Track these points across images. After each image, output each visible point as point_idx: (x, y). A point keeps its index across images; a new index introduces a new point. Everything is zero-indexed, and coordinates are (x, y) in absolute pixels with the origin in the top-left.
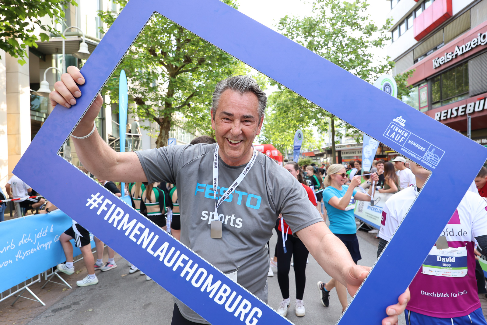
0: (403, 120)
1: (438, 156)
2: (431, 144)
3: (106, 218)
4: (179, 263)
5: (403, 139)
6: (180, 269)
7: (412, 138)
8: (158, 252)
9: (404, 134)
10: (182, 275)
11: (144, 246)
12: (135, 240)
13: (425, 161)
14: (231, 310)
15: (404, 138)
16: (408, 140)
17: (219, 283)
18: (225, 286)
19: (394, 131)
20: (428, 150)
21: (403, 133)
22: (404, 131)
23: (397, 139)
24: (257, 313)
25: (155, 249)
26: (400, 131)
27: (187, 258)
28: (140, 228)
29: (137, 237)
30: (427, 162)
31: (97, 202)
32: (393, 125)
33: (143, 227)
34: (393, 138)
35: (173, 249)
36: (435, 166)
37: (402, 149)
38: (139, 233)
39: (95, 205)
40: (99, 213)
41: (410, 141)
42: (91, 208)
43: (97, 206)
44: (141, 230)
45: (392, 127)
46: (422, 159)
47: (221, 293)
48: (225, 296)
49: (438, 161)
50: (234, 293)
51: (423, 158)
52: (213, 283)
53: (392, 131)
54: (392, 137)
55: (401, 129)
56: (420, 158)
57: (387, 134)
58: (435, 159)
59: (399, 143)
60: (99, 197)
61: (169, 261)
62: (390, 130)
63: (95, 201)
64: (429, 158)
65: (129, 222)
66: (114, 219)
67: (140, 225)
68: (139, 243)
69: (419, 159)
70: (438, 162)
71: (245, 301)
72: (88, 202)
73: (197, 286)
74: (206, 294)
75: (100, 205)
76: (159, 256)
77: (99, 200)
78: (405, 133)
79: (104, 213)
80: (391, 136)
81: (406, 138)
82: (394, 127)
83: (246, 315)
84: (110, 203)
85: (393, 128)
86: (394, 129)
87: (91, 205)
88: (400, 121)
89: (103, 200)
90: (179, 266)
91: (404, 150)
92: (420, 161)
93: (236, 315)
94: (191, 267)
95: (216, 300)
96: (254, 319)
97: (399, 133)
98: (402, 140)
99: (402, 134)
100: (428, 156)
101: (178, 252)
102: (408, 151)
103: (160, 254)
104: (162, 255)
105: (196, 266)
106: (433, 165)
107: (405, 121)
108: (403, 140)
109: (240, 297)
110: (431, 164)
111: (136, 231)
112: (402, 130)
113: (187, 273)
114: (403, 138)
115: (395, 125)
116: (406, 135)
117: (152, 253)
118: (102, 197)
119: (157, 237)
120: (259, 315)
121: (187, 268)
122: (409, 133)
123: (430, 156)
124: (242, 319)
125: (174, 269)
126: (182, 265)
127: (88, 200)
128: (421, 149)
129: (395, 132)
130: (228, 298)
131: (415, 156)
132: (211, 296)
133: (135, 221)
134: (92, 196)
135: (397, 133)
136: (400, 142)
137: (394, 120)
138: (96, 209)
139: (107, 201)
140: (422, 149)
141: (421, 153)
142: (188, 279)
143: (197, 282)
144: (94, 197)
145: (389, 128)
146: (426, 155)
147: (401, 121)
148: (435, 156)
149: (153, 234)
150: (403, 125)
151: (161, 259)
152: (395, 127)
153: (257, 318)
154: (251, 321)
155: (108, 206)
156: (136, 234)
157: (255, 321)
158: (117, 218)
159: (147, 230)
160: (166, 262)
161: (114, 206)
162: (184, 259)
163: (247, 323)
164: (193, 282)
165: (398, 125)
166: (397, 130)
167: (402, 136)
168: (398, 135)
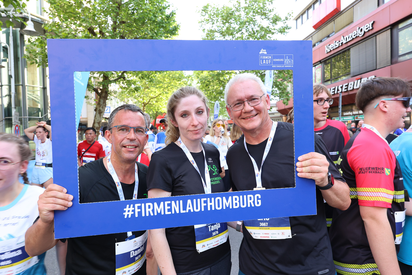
2: (285, 55)
3: (143, 215)
4: (203, 205)
6: (206, 207)
7: (274, 57)
8: (188, 209)
9: (269, 58)
10: (209, 209)
11: (178, 212)
12: (170, 213)
14: (245, 206)
17: (230, 198)
18: (234, 197)
20: (285, 59)
23: (267, 63)
24: (258, 197)
25: (185, 208)
26: (266, 58)
27: (205, 199)
28: (168, 204)
29: (170, 210)
31: (131, 211)
33: (169, 202)
35: (195, 200)
37: (273, 66)
38: (169, 207)
39: (131, 213)
40: (137, 216)
41: (274, 60)
42: (130, 217)
43: (133, 213)
44: (170, 205)
46: (285, 66)
47: (234, 202)
48: (237, 202)
50: (241, 197)
52: (227, 200)
53: (263, 60)
55: (266, 56)
57: (261, 63)
58: (290, 62)
59: (270, 64)
60: (129, 207)
61: (197, 208)
62: (261, 60)
63: (129, 211)
64: (287, 63)
65: (159, 206)
66: (149, 211)
67: (166, 203)
68: (173, 212)
69: (283, 66)
70: (293, 62)
71: (249, 196)
73: (220, 208)
74: (228, 208)
75: (134, 211)
76: (190, 210)
77: (132, 208)
78: (269, 57)
79: (140, 213)
81: (271, 59)
83: (254, 202)
84: (140, 205)
85: (262, 58)
87: (128, 215)
89: (134, 207)
90: (204, 206)
91: (274, 66)
93: (249, 206)
94: (211, 202)
95: (235, 207)
96: (259, 201)
98: (270, 62)
100: (286, 62)
101: (199, 200)
102: (276, 65)
103: (189, 208)
104: (191, 208)
105: (213, 199)
106: (291, 65)
107: (265, 50)
109: (245, 196)
111: (167, 208)
113: (211, 206)
114: (270, 60)
115: (262, 56)
116: (270, 57)
117: (185, 212)
118: (132, 205)
119: (181, 202)
120: (260, 197)
121: (209, 204)
122: (271, 56)
123: (287, 61)
124: (253, 206)
125: (203, 210)
126: (205, 204)
127: (124, 214)
128: (281, 60)
129: (264, 59)
130: (239, 201)
131: (281, 66)
132: (231, 207)
133: (162, 203)
134: (125, 209)
135: (265, 59)
137: (260, 53)
138: (133, 215)
139: (136, 205)
140: (282, 60)
141: (282, 63)
142: (213, 209)
143: (219, 206)
144: (127, 209)
147: (264, 52)
148: (290, 60)
149: (177, 202)
150: (266, 53)
151: (192, 211)
153: (259, 199)
154: (258, 203)
155: (140, 208)
156: (168, 209)
157: (260, 201)
158: (151, 210)
159: (173, 202)
160: (196, 210)
161: (143, 205)
162: (204, 201)
163: (257, 205)
164: (217, 208)
165: (263, 55)
166: (264, 58)
167: (269, 60)
168: (267, 60)
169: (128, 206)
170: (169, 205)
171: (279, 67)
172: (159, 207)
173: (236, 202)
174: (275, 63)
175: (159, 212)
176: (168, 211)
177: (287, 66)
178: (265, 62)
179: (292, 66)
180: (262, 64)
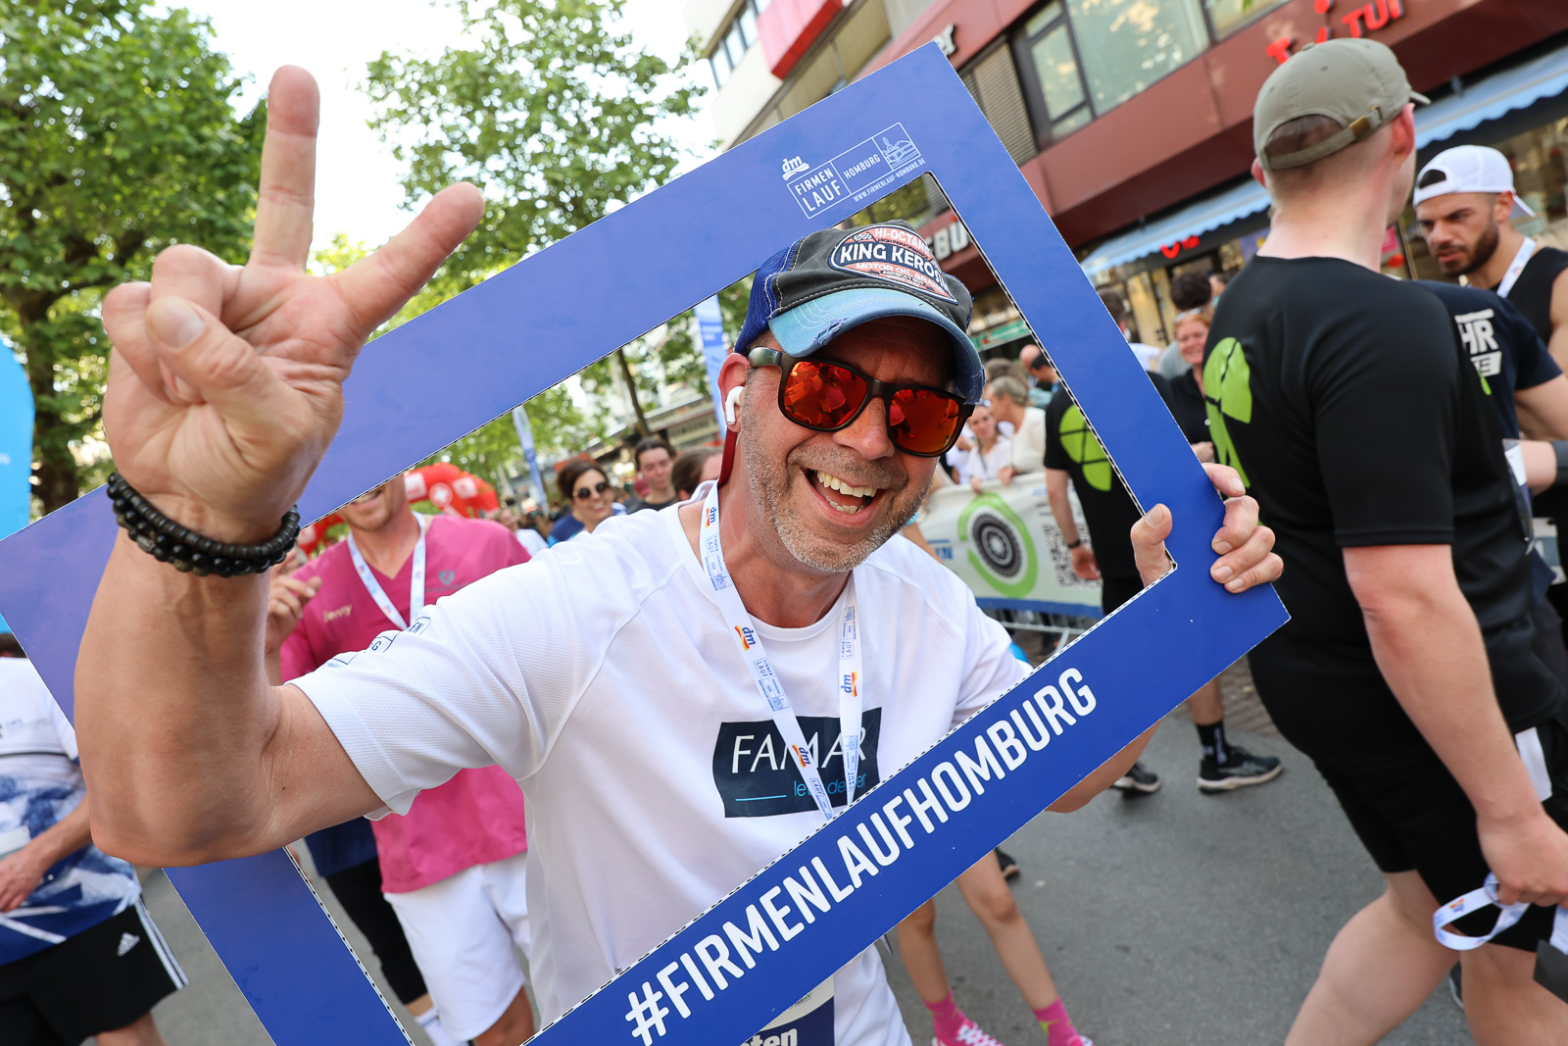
0: (794, 160)
1: (902, 142)
2: (872, 138)
3: (708, 994)
4: (900, 825)
5: (836, 184)
6: (915, 828)
7: (843, 166)
8: (854, 873)
9: (826, 177)
10: (929, 828)
11: (824, 906)
12: (800, 927)
13: (900, 169)
14: (1046, 738)
15: (835, 181)
16: (843, 177)
17: (979, 741)
18: (992, 732)
19: (810, 192)
20: (881, 152)
21: (822, 177)
22: (820, 174)
23: (829, 196)
24: (1071, 681)
25: (843, 880)
26: (816, 181)
27: (898, 801)
28: (774, 901)
29: (790, 920)
30: (907, 166)
31: (654, 1009)
32: (796, 187)
33: (776, 891)
34: (824, 203)
35: (862, 829)
36: (920, 158)
37: (855, 199)
38: (786, 910)
39: (658, 1016)
40: (685, 1012)
41: (847, 175)
42: (662, 1031)
43: (665, 1011)
44: (783, 900)
45: (798, 190)
46: (894, 173)
47: (1002, 748)
48: (1012, 741)
49: (911, 147)
50: (1015, 715)
51: (892, 171)
52: (975, 758)
53: (808, 195)
54: (821, 203)
55: (813, 175)
56: (890, 175)
57: (811, 210)
58: (906, 150)
59: (841, 197)
60: (642, 998)
61: (886, 852)
62: (804, 199)
63: (647, 1014)
64: (898, 159)
65: (745, 927)
66: (722, 969)
67: (766, 900)
68: (810, 918)
69: (891, 179)
70: (915, 147)
71: (1039, 697)
72: (640, 1036)
73: (966, 799)
74: (992, 784)
75: (665, 1002)
76: (864, 875)
78: (824, 174)
79: (692, 996)
80: (819, 205)
81: (835, 177)
82: (800, 187)
83: (1068, 707)
84: (673, 967)
85: (802, 191)
86: (806, 191)
87: (653, 1029)
88: (793, 167)
89: (657, 987)
90: (907, 828)
91: (861, 197)
92: (896, 178)
93: (1059, 730)
94: (921, 798)
95: (1013, 765)
96: (1081, 692)
97: (818, 184)
98: (836, 188)
99: (824, 180)
100: (892, 158)
101: (875, 818)
102: (865, 190)
103: (860, 868)
104: (866, 864)
105: (922, 784)
106: (916, 160)
107: (798, 158)
108: (838, 187)
109: (1027, 705)
110: (912, 162)
112: (816, 176)
113: (930, 813)
114: (832, 183)
115: (796, 183)
116: (829, 173)
117: (849, 890)
118: (646, 987)
119: (817, 862)
120: (1078, 678)
121: (919, 810)
122: (829, 166)
123: (894, 154)
124: (1071, 721)
125: (909, 843)
126: (908, 819)
127: (635, 1033)
128: (872, 162)
129: (812, 190)
130: (1018, 735)
131: (883, 184)
132: (1001, 774)
133: (751, 912)
134: (629, 1017)
135: (817, 189)
136: (839, 194)
137: (786, 177)
138: (672, 1020)
139: (663, 976)
140: (873, 160)
141: (881, 169)
142: (943, 817)
144: (636, 1012)
146: (889, 162)
147: (795, 166)
148: (901, 145)
149: (804, 871)
150: (805, 167)
151: (873, 871)
152: (801, 184)
153: (1081, 685)
154: (1083, 702)
155: (679, 977)
156: (785, 919)
157: (1085, 691)
158: (724, 961)
159: (790, 884)
160: (885, 861)
161: (686, 959)
162: (896, 810)
163: (1082, 711)
164: (956, 807)
165: (799, 178)
166: (809, 186)
167: (828, 183)
168: (822, 189)
169: (633, 997)
170: (778, 903)
171: (877, 187)
172: (747, 931)
173: (1007, 743)
174: (857, 182)
175: (759, 949)
176: (790, 926)
177: (904, 171)
178: (821, 200)
179: (922, 162)
180: (814, 211)
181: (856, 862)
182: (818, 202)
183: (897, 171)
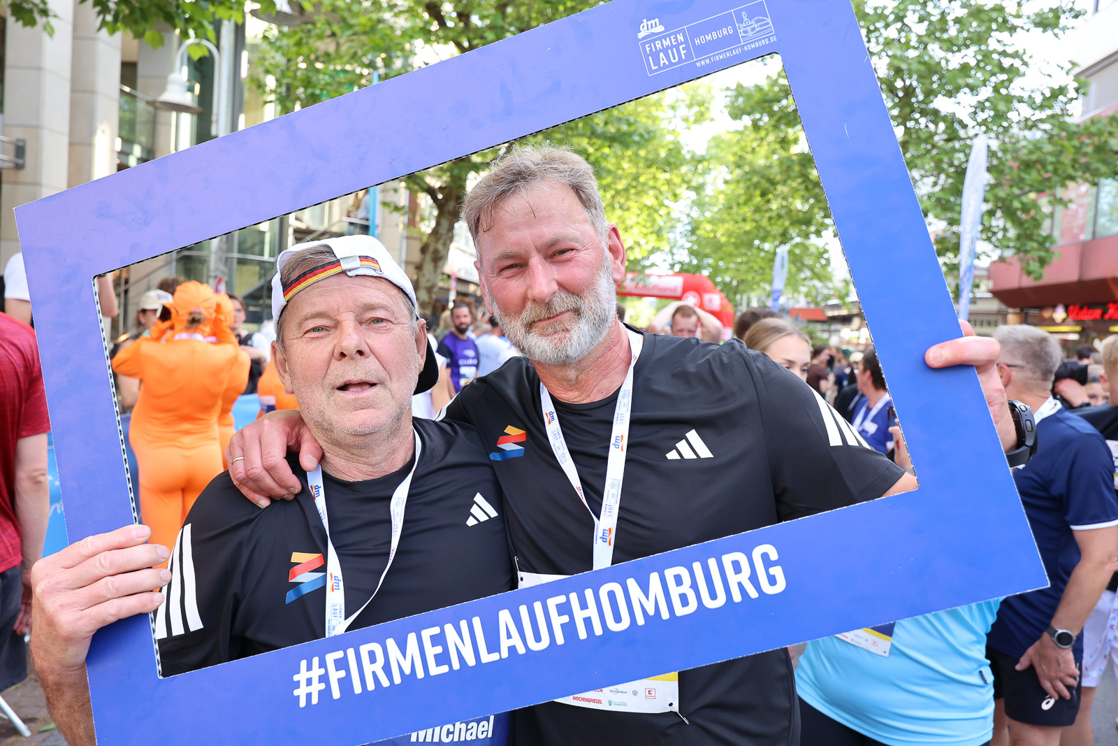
0: (653, 22)
1: (761, 18)
2: (732, 11)
3: (358, 689)
4: (558, 621)
5: (683, 49)
6: (569, 629)
7: (695, 32)
8: (505, 644)
9: (677, 40)
10: (583, 635)
11: (471, 662)
12: (445, 669)
13: (750, 43)
14: (721, 600)
15: (684, 46)
16: (693, 43)
17: (654, 578)
18: (670, 573)
19: (658, 52)
20: (737, 25)
21: (673, 40)
22: (672, 37)
23: (674, 59)
24: (765, 557)
25: (493, 646)
26: (666, 43)
27: (562, 599)
28: (432, 638)
29: (442, 659)
30: (754, 42)
31: (315, 680)
32: (647, 46)
33: (436, 630)
34: (667, 63)
35: (523, 610)
36: (772, 36)
37: (698, 64)
38: (439, 650)
39: (317, 687)
40: (336, 694)
41: (697, 41)
42: (315, 701)
43: (323, 686)
44: (439, 640)
45: (648, 49)
46: (742, 46)
47: (675, 592)
48: (686, 588)
49: (768, 23)
50: (697, 566)
51: (742, 44)
52: (645, 590)
53: (656, 55)
54: (664, 64)
55: (665, 38)
56: (738, 47)
57: (653, 68)
58: (761, 26)
59: (685, 61)
60: (309, 668)
61: (538, 638)
62: (650, 58)
63: (309, 682)
64: (750, 34)
65: (403, 649)
66: (374, 674)
67: (427, 634)
68: (456, 666)
69: (738, 51)
70: (771, 24)
71: (727, 559)
72: (299, 696)
73: (625, 623)
74: (654, 620)
75: (324, 679)
76: (512, 649)
77: (317, 672)
78: (676, 38)
79: (345, 683)
80: (662, 65)
81: (686, 41)
82: (650, 46)
83: (754, 579)
84: (340, 654)
85: (651, 50)
86: (654, 50)
87: (309, 696)
88: (650, 27)
89: (323, 664)
90: (563, 626)
91: (703, 63)
92: (743, 51)
93: (737, 597)
94: (584, 605)
95: (680, 611)
96: (773, 571)
97: (668, 47)
98: (683, 52)
99: (674, 44)
100: (744, 32)
101: (538, 606)
102: (709, 58)
103: (511, 643)
104: (516, 641)
105: (589, 593)
106: (769, 38)
107: (657, 20)
108: (685, 51)
109: (712, 563)
110: (764, 38)
111: (432, 651)
112: (668, 39)
113: (588, 621)
114: (681, 47)
115: (649, 42)
116: (680, 38)
117: (495, 657)
118: (316, 661)
119: (476, 621)
120: (774, 555)
121: (579, 615)
122: (683, 31)
123: (749, 29)
124: (754, 594)
125: (560, 640)
126: (565, 619)
127: (296, 693)
128: (725, 33)
129: (660, 51)
130: (694, 586)
131: (728, 54)
132: (665, 615)
133: (412, 637)
134: (296, 678)
135: (665, 50)
136: (684, 58)
137: (640, 35)
138: (325, 694)
139: (331, 658)
140: (726, 31)
141: (733, 39)
142: (598, 631)
143: (618, 619)
144: (301, 677)
145: (647, 56)
146: (743, 34)
147: (652, 27)
148: (757, 21)
149: (463, 624)
150: (661, 28)
151: (521, 650)
152: (652, 44)
153: (775, 564)
154: (772, 581)
155: (342, 664)
156: (436, 656)
157: (777, 571)
158: (378, 667)
159: (449, 628)
160: (535, 646)
161: (351, 652)
162: (558, 606)
163: (768, 589)
164: (614, 627)
165: (652, 38)
166: (659, 46)
167: (679, 44)
168: (670, 51)
169: (304, 663)
170: (436, 640)
171: (721, 57)
172: (404, 652)
173: (682, 589)
175: (407, 671)
176: (438, 664)
177: (753, 46)
178: (666, 61)
179: (774, 39)
180: (656, 70)
181: (509, 636)
182: (662, 62)
183: (747, 44)
